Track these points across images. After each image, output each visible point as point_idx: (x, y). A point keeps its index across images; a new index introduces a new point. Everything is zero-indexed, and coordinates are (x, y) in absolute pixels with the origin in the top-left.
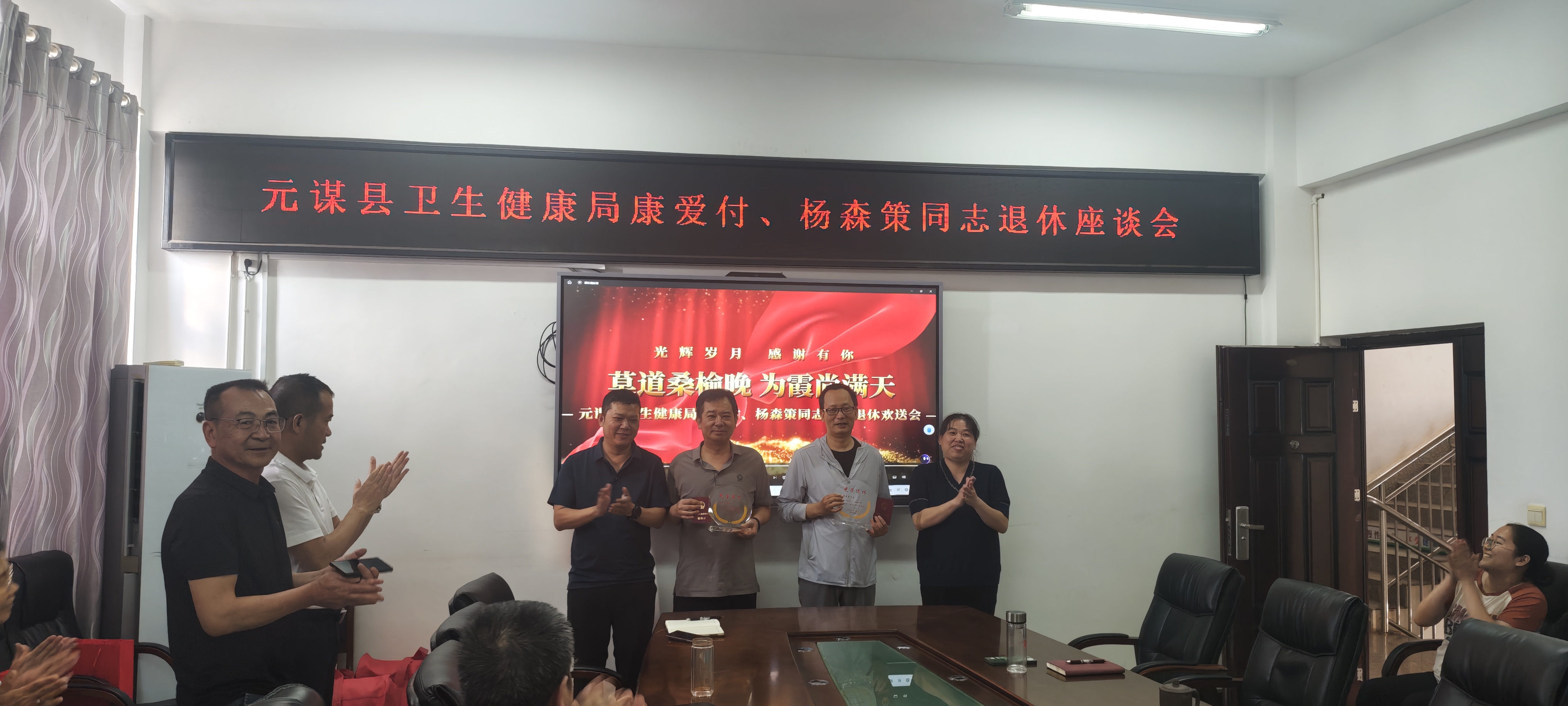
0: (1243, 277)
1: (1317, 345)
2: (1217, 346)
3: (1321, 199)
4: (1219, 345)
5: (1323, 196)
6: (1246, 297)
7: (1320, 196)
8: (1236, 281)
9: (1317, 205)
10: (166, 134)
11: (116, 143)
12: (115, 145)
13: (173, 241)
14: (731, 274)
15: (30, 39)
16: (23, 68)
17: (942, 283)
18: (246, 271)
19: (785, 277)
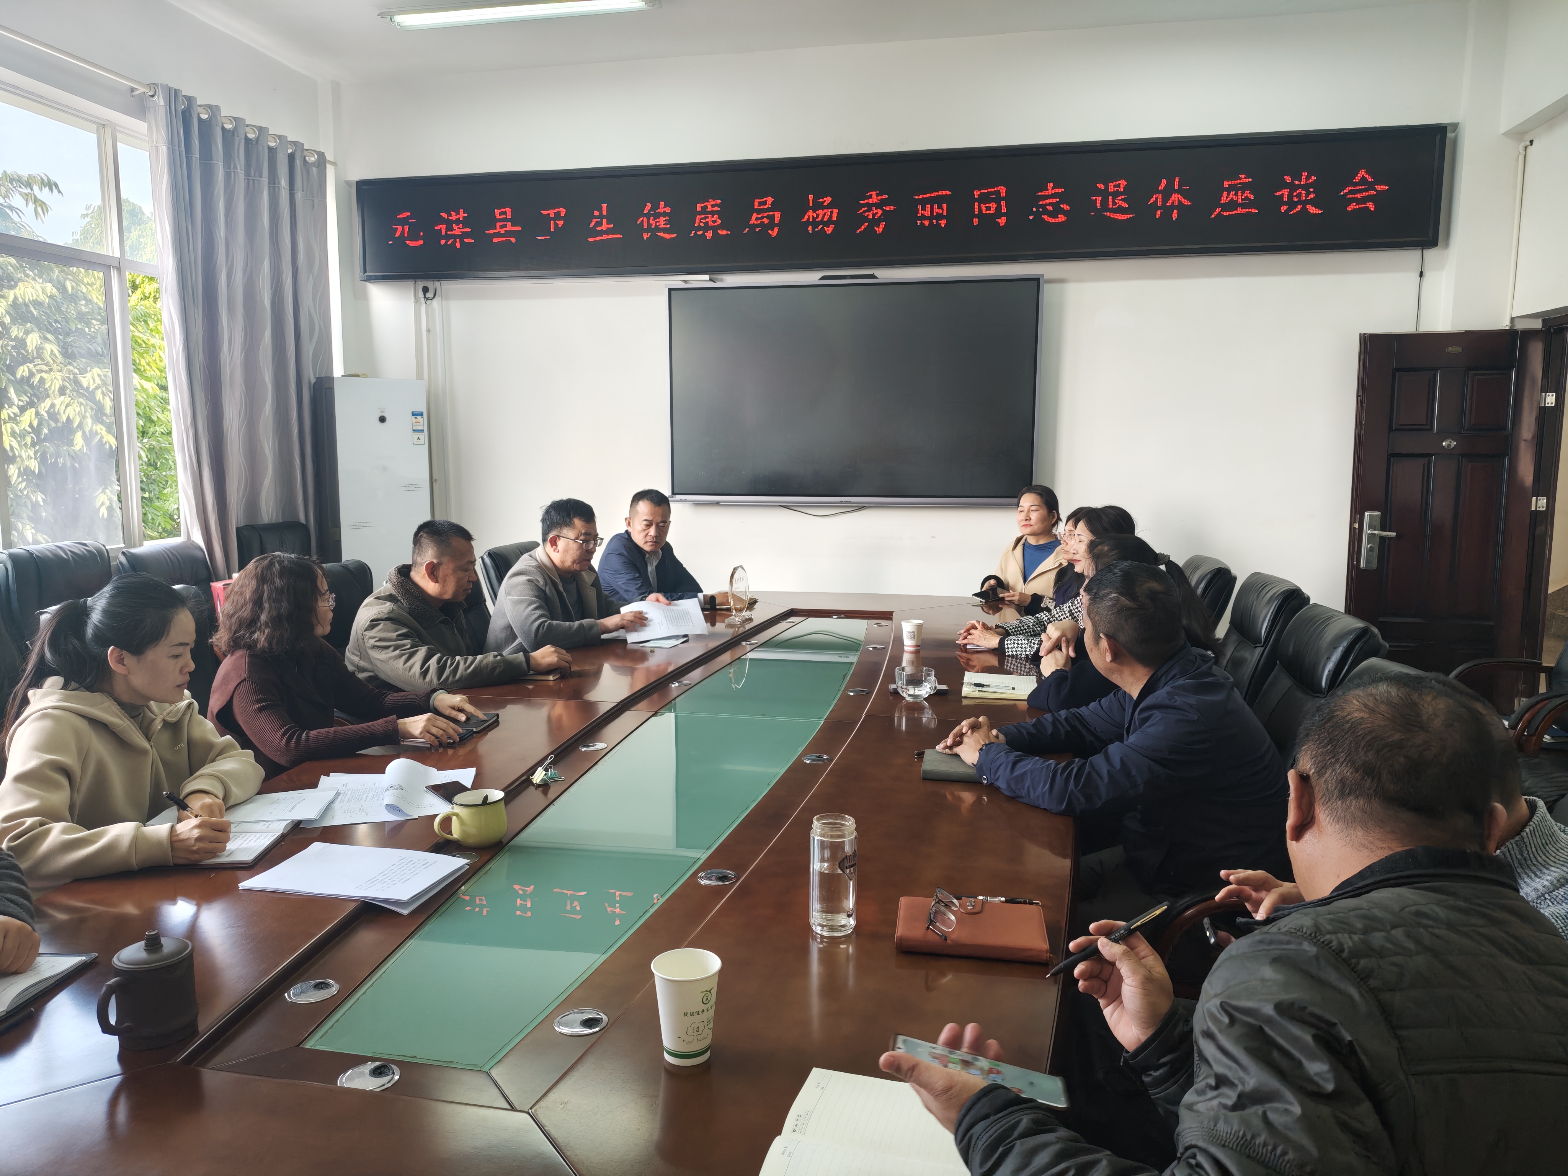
0: (1420, 251)
1: (1507, 328)
2: (1360, 333)
3: (1530, 147)
4: (1363, 332)
5: (1531, 142)
6: (1421, 274)
7: (1528, 143)
8: (1412, 256)
9: (1525, 156)
10: (357, 182)
11: (299, 194)
12: (299, 196)
13: (367, 274)
14: (823, 278)
15: (204, 116)
16: (197, 142)
17: (1043, 275)
18: (425, 297)
19: (877, 278)
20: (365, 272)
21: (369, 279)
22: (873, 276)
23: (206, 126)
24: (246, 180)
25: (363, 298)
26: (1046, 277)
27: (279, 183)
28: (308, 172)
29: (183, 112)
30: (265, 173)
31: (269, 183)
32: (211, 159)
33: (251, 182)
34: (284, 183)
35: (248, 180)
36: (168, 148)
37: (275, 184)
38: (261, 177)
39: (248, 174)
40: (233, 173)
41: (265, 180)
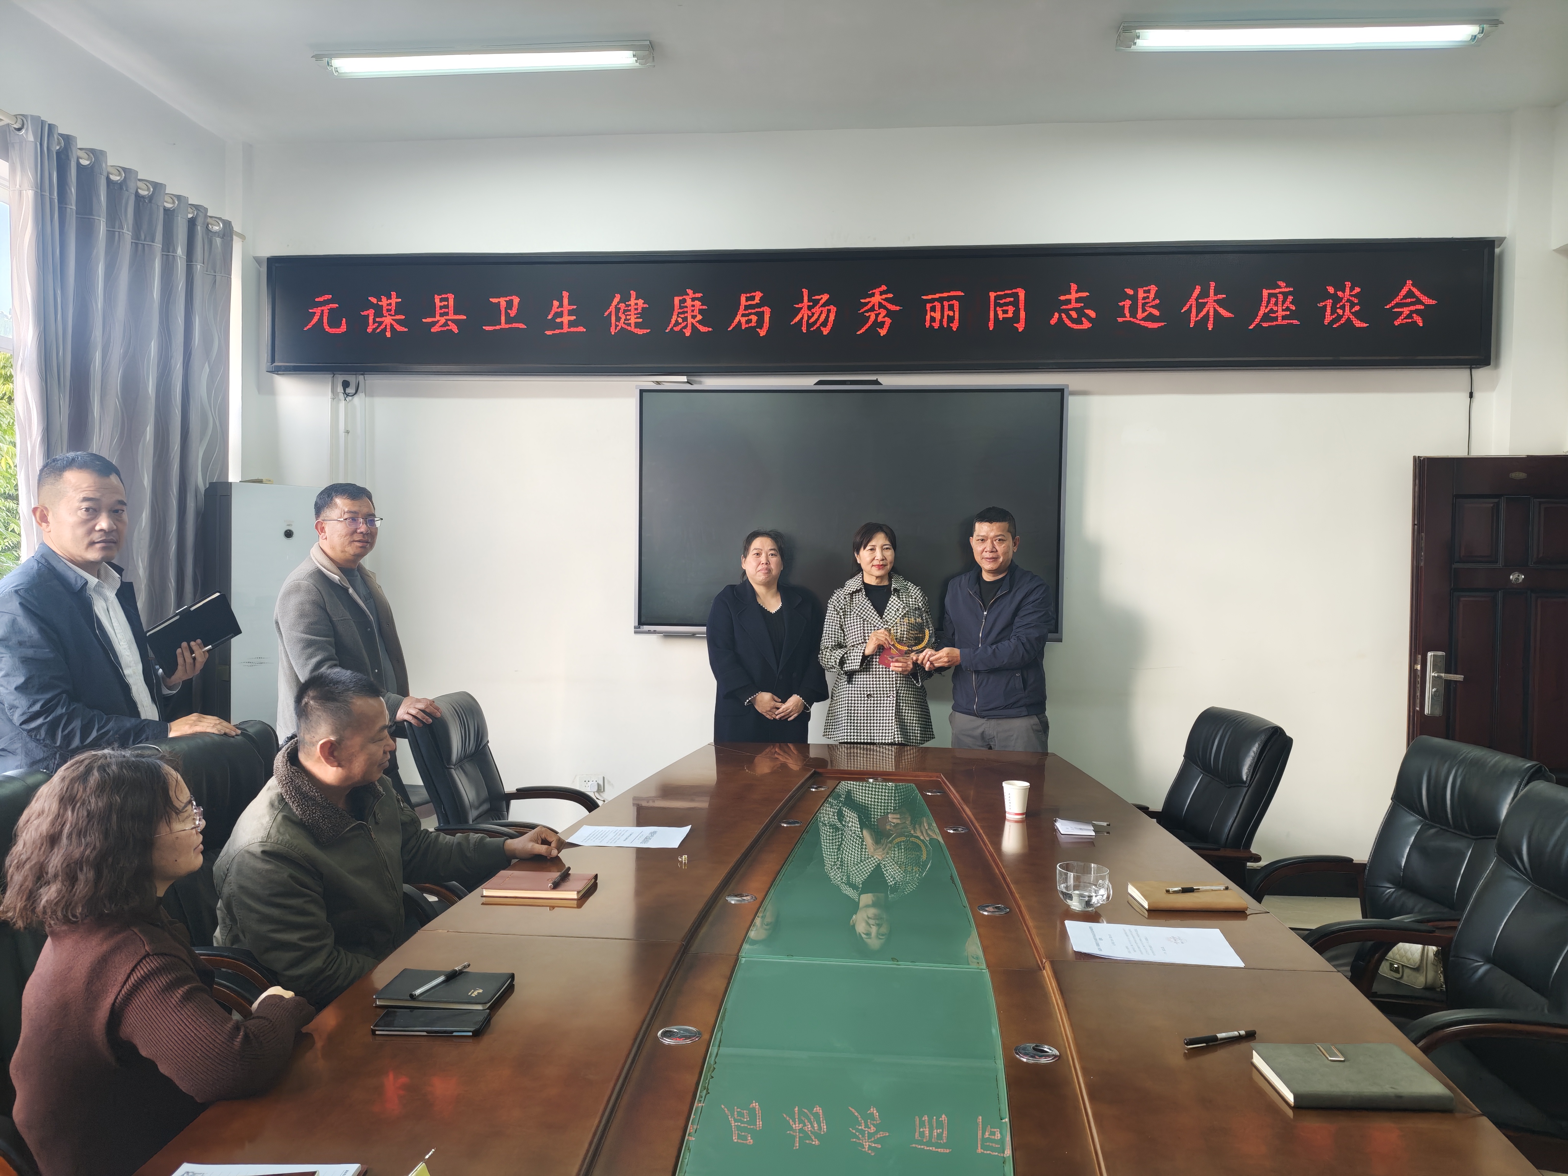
0: (1469, 371)
2: (1414, 457)
4: (1417, 455)
6: (1471, 395)
8: (1460, 375)
10: (268, 259)
11: (199, 267)
12: (198, 267)
13: (276, 364)
14: (820, 383)
15: (85, 162)
16: (73, 190)
17: (1067, 386)
18: (345, 393)
19: (880, 384)
20: (273, 361)
21: (277, 371)
22: (876, 382)
23: (87, 175)
24: (133, 244)
25: (270, 391)
26: (1071, 388)
27: (175, 251)
28: (211, 243)
29: (58, 153)
30: (159, 236)
31: (163, 250)
32: (91, 213)
33: (140, 246)
34: (180, 251)
35: (136, 244)
36: (36, 193)
37: (169, 252)
38: (153, 242)
39: (136, 235)
40: (117, 234)
41: (158, 245)
